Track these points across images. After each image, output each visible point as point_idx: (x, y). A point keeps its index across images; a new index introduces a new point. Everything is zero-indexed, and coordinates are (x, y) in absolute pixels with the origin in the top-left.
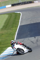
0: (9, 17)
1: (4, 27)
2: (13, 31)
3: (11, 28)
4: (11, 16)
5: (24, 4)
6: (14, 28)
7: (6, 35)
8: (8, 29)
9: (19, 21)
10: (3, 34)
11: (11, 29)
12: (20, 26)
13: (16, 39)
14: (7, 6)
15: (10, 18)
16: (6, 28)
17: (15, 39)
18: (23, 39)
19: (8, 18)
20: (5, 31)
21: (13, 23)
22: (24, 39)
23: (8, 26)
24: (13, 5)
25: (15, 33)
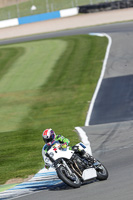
0: (68, 47)
1: (50, 80)
2: (82, 95)
3: (76, 87)
4: (75, 47)
5: (121, 8)
6: (84, 87)
7: (58, 108)
8: (64, 89)
9: (102, 63)
10: (46, 106)
11: (73, 89)
12: (103, 80)
13: (90, 124)
14: (64, 13)
15: (73, 53)
16: (57, 84)
17: (87, 124)
18: (115, 124)
19: (66, 52)
20: (54, 96)
21: (83, 71)
22: (118, 125)
23: (65, 77)
24: (84, 10)
25: (85, 102)
